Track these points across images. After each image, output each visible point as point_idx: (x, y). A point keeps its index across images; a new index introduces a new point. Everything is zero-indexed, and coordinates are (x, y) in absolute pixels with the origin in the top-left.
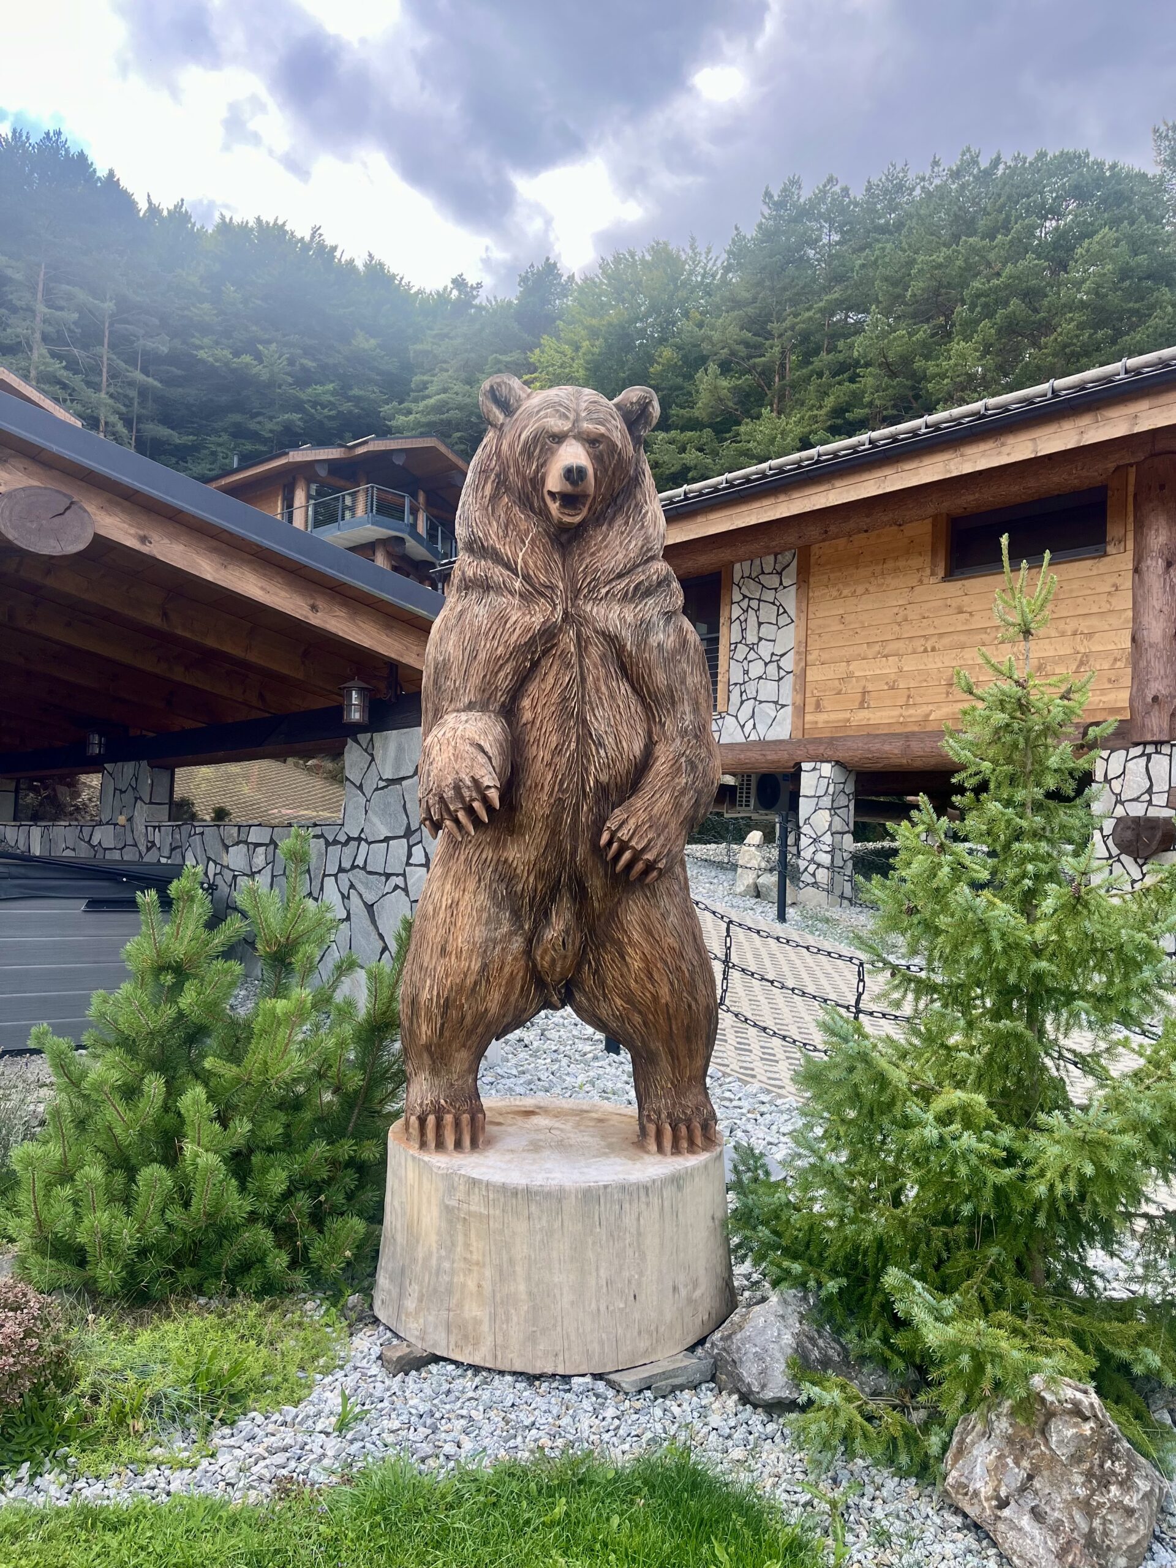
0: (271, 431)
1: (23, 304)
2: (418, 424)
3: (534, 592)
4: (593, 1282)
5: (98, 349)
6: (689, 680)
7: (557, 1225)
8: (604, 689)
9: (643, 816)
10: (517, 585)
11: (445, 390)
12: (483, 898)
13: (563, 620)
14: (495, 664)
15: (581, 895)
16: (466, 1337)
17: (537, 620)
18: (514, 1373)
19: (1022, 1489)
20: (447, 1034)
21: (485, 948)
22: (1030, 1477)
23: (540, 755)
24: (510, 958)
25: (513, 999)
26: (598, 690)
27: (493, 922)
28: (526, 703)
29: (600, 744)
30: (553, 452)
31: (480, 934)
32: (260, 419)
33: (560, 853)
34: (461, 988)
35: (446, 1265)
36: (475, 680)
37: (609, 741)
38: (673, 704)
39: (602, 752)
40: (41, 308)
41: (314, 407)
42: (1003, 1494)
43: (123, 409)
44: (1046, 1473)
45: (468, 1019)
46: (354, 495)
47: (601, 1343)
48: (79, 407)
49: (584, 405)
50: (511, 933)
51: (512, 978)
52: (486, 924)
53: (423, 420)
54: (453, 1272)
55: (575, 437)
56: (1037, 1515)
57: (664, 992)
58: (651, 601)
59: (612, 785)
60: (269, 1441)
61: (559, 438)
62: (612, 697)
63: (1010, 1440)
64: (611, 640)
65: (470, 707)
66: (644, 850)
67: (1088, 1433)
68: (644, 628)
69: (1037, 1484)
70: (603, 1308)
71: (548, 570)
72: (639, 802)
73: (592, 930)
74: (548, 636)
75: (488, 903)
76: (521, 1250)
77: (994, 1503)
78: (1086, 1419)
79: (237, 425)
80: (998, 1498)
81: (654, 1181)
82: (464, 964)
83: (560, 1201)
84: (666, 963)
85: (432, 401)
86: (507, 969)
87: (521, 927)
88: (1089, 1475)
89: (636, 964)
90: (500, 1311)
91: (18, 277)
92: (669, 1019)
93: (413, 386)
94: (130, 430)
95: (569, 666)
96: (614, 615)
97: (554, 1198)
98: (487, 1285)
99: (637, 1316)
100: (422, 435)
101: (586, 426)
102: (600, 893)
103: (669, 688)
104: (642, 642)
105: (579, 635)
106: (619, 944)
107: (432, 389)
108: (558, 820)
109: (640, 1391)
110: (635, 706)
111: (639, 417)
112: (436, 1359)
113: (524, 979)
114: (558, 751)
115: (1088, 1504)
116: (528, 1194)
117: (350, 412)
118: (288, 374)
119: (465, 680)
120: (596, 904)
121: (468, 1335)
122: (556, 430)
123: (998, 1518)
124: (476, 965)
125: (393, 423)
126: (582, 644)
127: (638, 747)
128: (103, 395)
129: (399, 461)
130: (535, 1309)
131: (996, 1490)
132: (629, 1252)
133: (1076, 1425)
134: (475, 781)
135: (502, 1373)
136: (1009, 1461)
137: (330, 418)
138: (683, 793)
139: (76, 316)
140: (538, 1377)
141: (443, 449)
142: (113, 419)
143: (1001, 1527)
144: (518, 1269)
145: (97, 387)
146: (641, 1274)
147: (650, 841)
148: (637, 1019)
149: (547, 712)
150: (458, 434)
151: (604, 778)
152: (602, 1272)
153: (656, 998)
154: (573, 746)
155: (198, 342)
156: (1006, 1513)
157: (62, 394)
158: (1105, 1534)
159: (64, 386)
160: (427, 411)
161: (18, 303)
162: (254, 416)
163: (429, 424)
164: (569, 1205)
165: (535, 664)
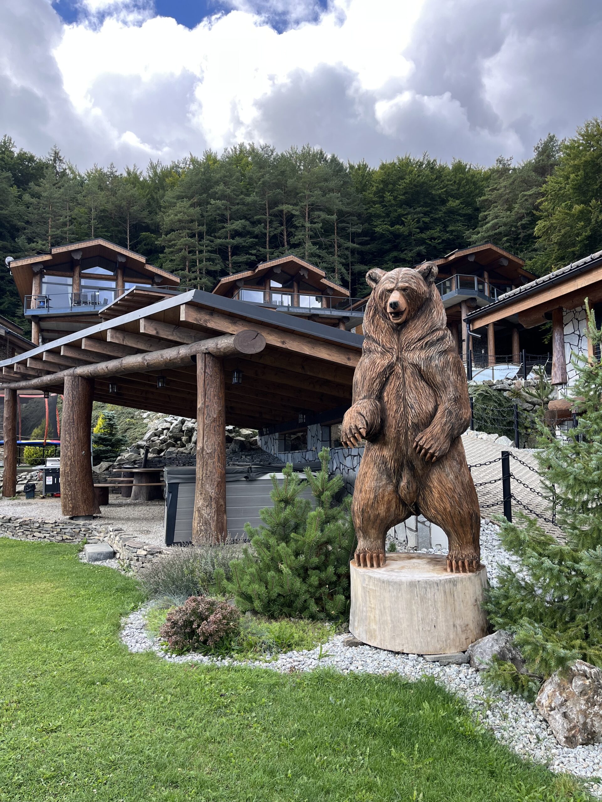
0: (411, 257)
1: (300, 225)
2: (484, 238)
3: (385, 351)
4: (416, 619)
5: (332, 237)
6: (451, 378)
7: (400, 595)
8: (412, 385)
9: (429, 435)
10: (379, 349)
11: (496, 217)
12: (376, 471)
13: (397, 360)
14: (373, 381)
15: (412, 469)
16: (371, 636)
17: (386, 362)
18: (388, 651)
19: (562, 705)
20: (365, 522)
21: (375, 489)
22: (566, 701)
23: (391, 413)
24: (387, 493)
25: (392, 510)
26: (410, 386)
27: (379, 479)
28: (385, 394)
29: (412, 408)
30: (389, 296)
31: (373, 484)
32: (405, 252)
33: (401, 452)
34: (367, 505)
35: (365, 609)
36: (366, 388)
37: (416, 406)
38: (445, 388)
39: (413, 411)
40: (308, 225)
41: (431, 241)
42: (553, 706)
43: (344, 261)
44: (572, 699)
45: (372, 517)
46: (450, 281)
47: (421, 642)
48: (325, 265)
49: (401, 276)
50: (387, 484)
51: (389, 502)
52: (376, 480)
53: (486, 235)
54: (367, 611)
55: (397, 290)
56: (565, 715)
57: (448, 506)
58: (433, 348)
59: (420, 424)
60: (295, 659)
61: (391, 291)
62: (416, 388)
63: (559, 685)
64: (416, 366)
65: (364, 398)
66: (429, 449)
67: (588, 683)
68: (429, 359)
69: (568, 704)
70: (421, 629)
71: (391, 342)
72: (428, 430)
73: (420, 482)
74: (391, 367)
75: (377, 472)
76: (387, 604)
77: (549, 709)
78: (588, 678)
79: (395, 257)
80: (551, 707)
81: (440, 581)
82: (368, 496)
83: (400, 585)
84: (448, 495)
85: (489, 225)
86: (386, 499)
87: (392, 482)
88: (587, 701)
89: (436, 495)
90: (382, 626)
91: (297, 213)
92: (452, 517)
93: (480, 219)
94: (347, 270)
95: (399, 378)
96: (416, 356)
97: (399, 584)
98: (377, 617)
99: (436, 634)
100: (487, 242)
101: (400, 285)
102: (420, 467)
103: (442, 381)
104: (428, 366)
105: (402, 366)
106: (430, 487)
107: (489, 218)
108: (399, 439)
109: (434, 662)
110: (428, 390)
111: (429, 274)
112: (363, 644)
113: (396, 502)
114: (396, 412)
115: (585, 712)
116: (389, 582)
117: (448, 239)
118: (417, 228)
119: (363, 387)
120: (419, 472)
121: (372, 635)
122: (389, 288)
123: (549, 715)
124: (372, 496)
125: (470, 240)
126: (404, 369)
127: (430, 407)
128: (336, 257)
129: (471, 259)
130: (394, 627)
131: (550, 704)
132: (431, 608)
133: (583, 680)
134: (356, 426)
135: (385, 650)
136: (557, 693)
137: (439, 244)
138: (445, 424)
139: (321, 225)
140: (398, 653)
141: (494, 248)
142: (340, 266)
143: (550, 718)
144: (387, 611)
145: (332, 254)
146: (437, 617)
147: (432, 445)
148: (439, 517)
149: (392, 397)
150: (505, 239)
151: (416, 421)
152: (420, 615)
153: (445, 509)
154: (402, 409)
155: (375, 224)
156: (552, 713)
157: (318, 260)
158: (593, 725)
159: (319, 257)
160: (487, 230)
161: (298, 225)
162: (402, 251)
163: (489, 236)
164: (404, 587)
165: (387, 379)
